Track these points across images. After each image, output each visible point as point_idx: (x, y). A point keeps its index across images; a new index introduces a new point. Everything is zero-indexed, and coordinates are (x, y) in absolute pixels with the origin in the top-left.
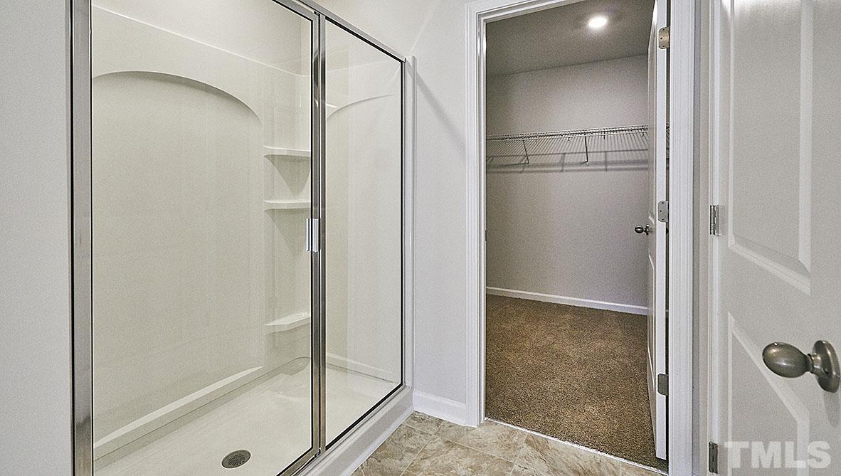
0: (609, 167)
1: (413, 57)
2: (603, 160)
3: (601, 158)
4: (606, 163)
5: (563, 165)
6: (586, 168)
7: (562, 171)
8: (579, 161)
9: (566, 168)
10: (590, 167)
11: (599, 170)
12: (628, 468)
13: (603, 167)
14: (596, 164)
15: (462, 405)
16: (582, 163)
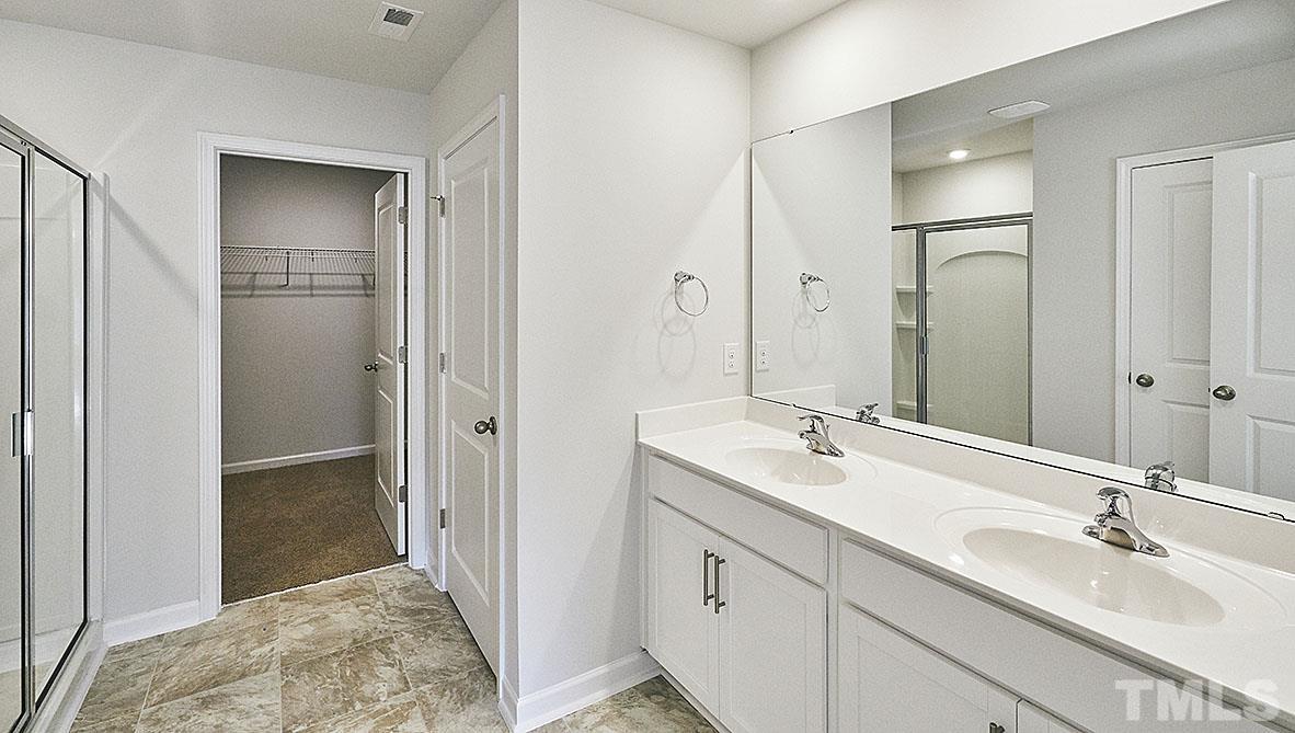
0: (314, 292)
1: (105, 175)
2: (307, 283)
3: (306, 281)
4: (311, 287)
5: (253, 288)
6: (288, 292)
7: (251, 296)
8: (276, 283)
9: (256, 292)
10: (292, 292)
11: (304, 296)
12: (377, 573)
13: (308, 292)
14: (300, 288)
15: (195, 603)
16: (281, 287)
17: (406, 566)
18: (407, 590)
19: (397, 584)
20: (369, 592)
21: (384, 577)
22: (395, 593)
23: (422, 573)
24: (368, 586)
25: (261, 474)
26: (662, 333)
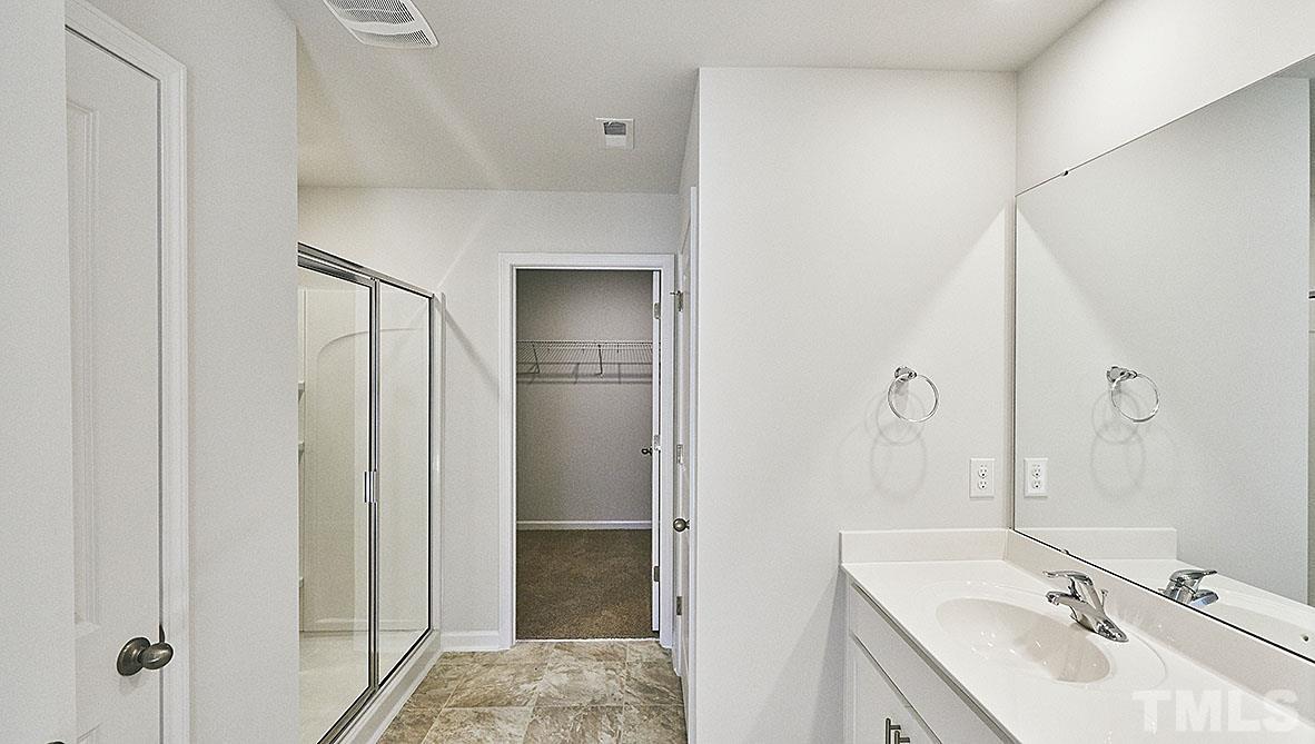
0: (622, 380)
1: (442, 292)
2: (616, 372)
3: (615, 370)
4: (620, 376)
5: (577, 376)
6: (601, 380)
7: (575, 383)
8: (592, 372)
9: (580, 379)
10: (604, 380)
11: (612, 383)
12: (633, 643)
13: (617, 380)
14: (610, 376)
15: (495, 633)
16: (596, 375)
17: (657, 642)
18: (650, 665)
19: (645, 658)
20: (620, 659)
21: (636, 649)
22: (640, 666)
23: (668, 653)
24: (620, 653)
25: (580, 533)
26: (876, 441)
